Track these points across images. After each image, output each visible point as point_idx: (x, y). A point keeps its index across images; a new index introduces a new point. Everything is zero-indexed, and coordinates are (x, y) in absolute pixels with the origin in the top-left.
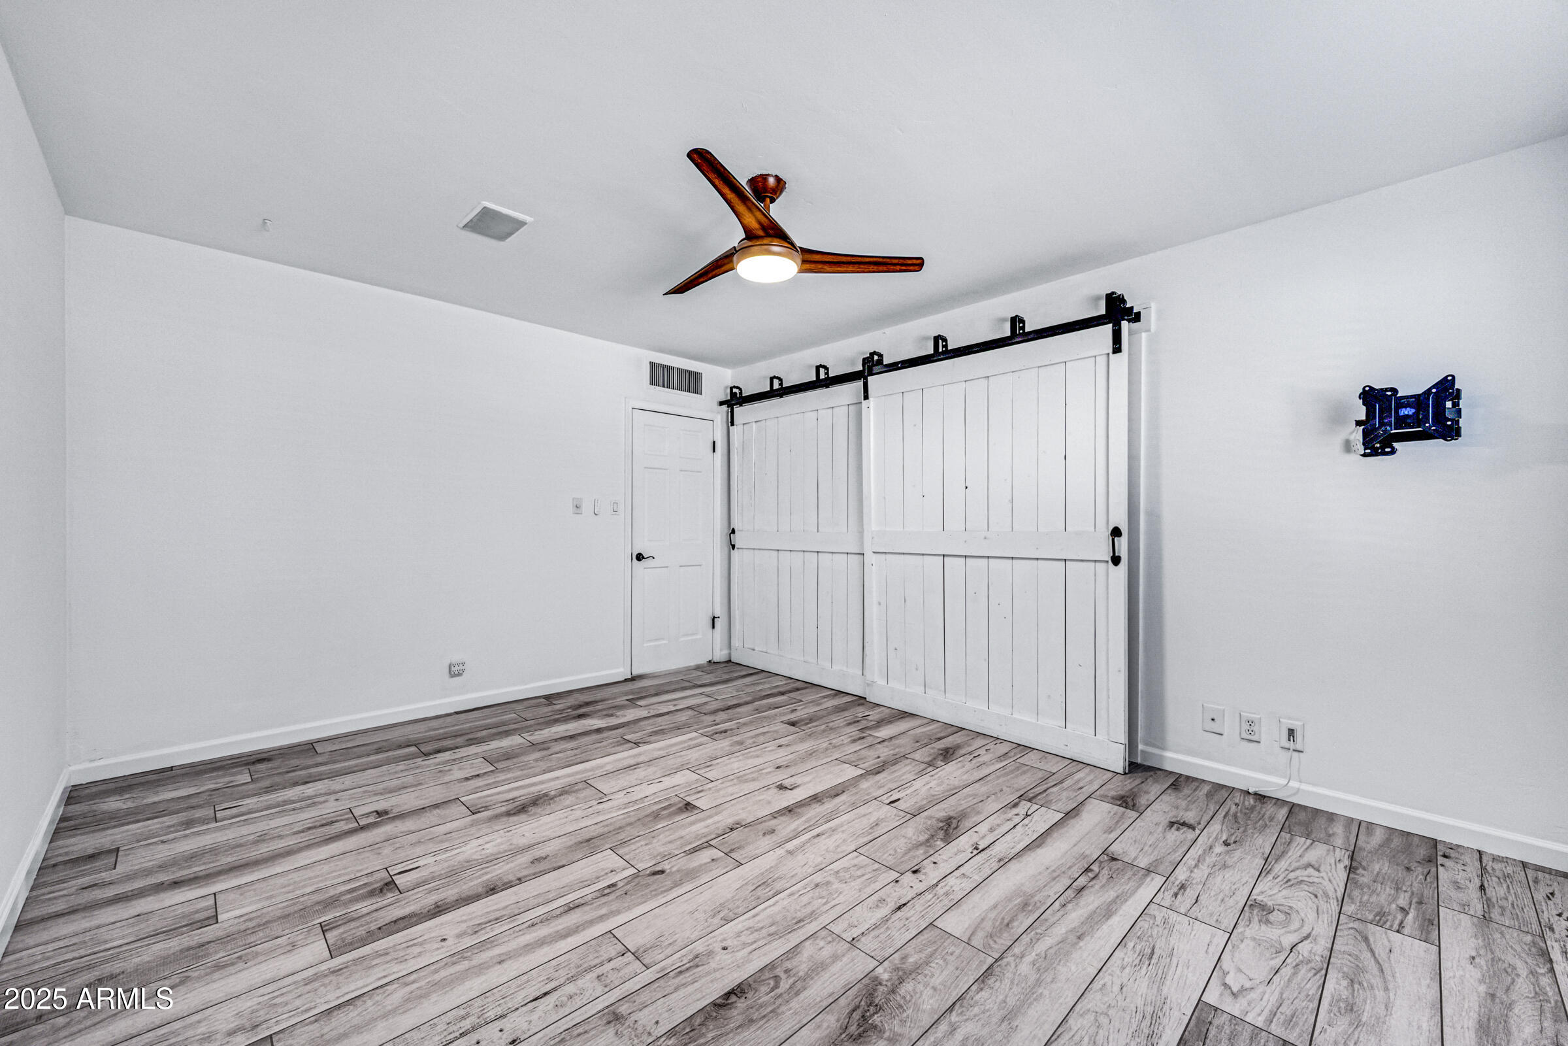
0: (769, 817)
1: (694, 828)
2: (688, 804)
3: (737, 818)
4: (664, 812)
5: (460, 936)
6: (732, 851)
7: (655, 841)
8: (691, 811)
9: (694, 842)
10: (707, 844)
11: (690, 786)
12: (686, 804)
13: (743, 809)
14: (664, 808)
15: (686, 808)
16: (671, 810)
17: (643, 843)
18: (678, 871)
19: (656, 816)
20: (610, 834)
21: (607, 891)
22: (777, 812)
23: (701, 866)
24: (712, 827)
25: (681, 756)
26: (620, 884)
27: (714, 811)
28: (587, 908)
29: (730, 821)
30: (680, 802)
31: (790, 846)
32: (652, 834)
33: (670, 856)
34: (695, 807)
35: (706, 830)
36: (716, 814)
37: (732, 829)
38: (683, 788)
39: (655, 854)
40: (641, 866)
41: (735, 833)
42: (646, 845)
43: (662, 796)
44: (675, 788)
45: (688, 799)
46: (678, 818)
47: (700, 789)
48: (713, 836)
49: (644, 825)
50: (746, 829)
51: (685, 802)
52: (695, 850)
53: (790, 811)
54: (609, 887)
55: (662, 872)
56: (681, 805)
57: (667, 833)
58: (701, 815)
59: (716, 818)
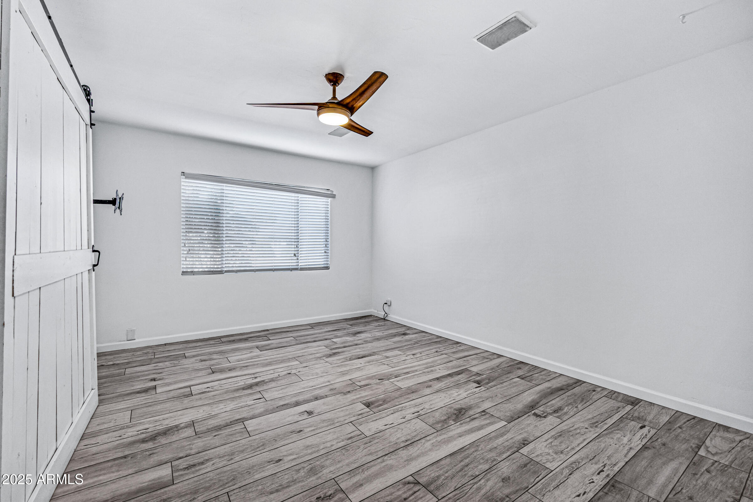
0: (328, 396)
1: (366, 393)
2: (368, 406)
3: (345, 397)
4: (381, 403)
5: (436, 370)
6: (352, 384)
7: (383, 390)
8: (366, 402)
9: (366, 388)
10: (361, 387)
11: (366, 420)
12: (369, 406)
13: (339, 401)
14: (381, 405)
15: (369, 404)
16: (377, 404)
17: (388, 389)
18: (373, 379)
19: (385, 401)
20: (405, 394)
21: (398, 376)
22: (324, 398)
23: (365, 380)
24: (357, 393)
25: (371, 454)
26: (394, 377)
27: (355, 401)
28: (403, 372)
29: (348, 396)
30: (372, 408)
31: (328, 384)
32: (385, 393)
33: (377, 384)
34: (364, 404)
35: (360, 392)
36: (354, 400)
37: (349, 392)
38: (370, 419)
39: (383, 385)
40: (387, 382)
41: (348, 390)
42: (387, 389)
43: (383, 414)
44: (375, 419)
45: (368, 410)
46: (374, 399)
47: (360, 417)
48: (358, 390)
49: (390, 397)
50: (342, 391)
51: (370, 408)
52: (366, 385)
53: (316, 398)
54: (397, 377)
55: (379, 379)
56: (372, 406)
57: (378, 393)
58: (362, 400)
59: (355, 397)
